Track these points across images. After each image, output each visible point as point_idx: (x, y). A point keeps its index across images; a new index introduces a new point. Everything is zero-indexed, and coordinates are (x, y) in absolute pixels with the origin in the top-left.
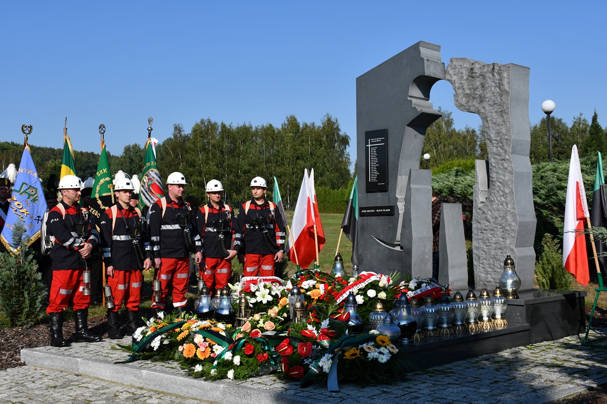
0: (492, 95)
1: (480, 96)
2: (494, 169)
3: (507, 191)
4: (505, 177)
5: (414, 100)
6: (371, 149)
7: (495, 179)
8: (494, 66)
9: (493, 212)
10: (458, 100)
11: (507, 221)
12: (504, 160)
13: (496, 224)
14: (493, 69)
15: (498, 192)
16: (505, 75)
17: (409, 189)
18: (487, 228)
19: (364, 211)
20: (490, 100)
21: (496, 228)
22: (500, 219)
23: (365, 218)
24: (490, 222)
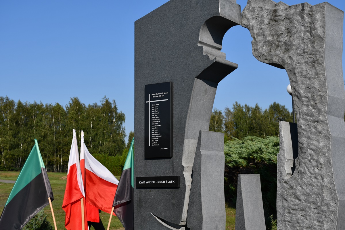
0: (301, 42)
1: (285, 43)
2: (305, 133)
3: (322, 160)
4: (319, 143)
5: (205, 47)
6: (151, 106)
7: (305, 146)
8: (303, 7)
9: (304, 187)
10: (257, 49)
11: (323, 199)
12: (317, 122)
13: (309, 203)
14: (303, 10)
15: (310, 161)
16: (318, 16)
17: (198, 156)
18: (296, 207)
19: (142, 182)
20: (299, 49)
21: (309, 207)
22: (313, 196)
23: (143, 190)
24: (300, 200)
